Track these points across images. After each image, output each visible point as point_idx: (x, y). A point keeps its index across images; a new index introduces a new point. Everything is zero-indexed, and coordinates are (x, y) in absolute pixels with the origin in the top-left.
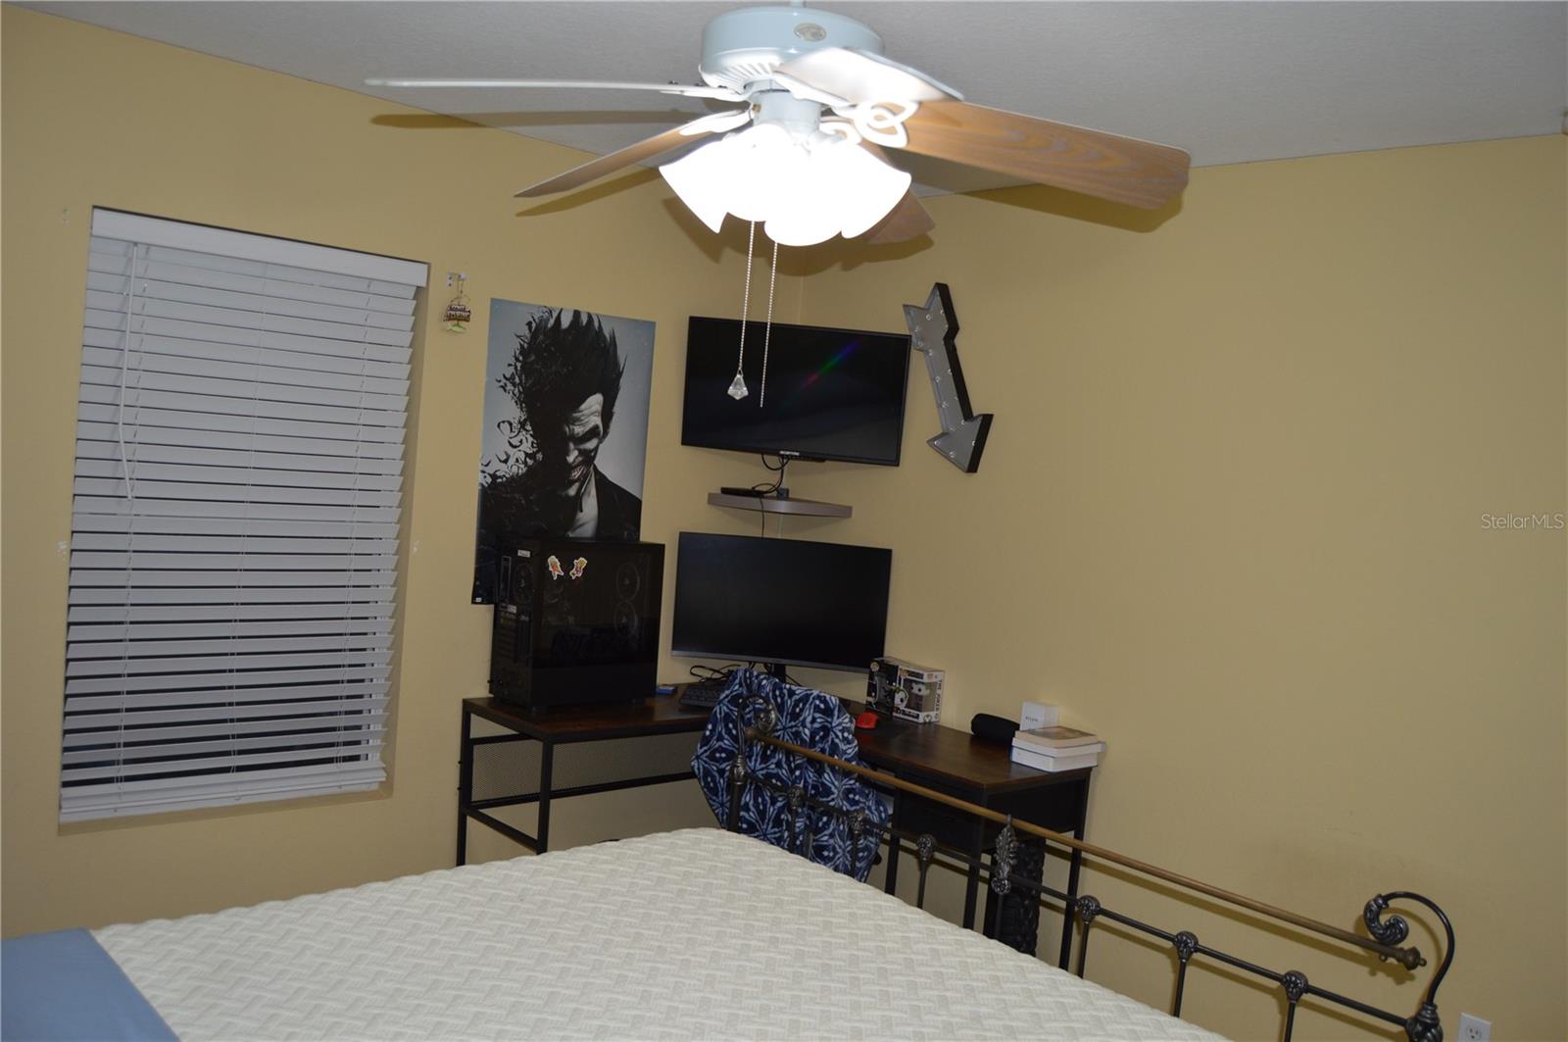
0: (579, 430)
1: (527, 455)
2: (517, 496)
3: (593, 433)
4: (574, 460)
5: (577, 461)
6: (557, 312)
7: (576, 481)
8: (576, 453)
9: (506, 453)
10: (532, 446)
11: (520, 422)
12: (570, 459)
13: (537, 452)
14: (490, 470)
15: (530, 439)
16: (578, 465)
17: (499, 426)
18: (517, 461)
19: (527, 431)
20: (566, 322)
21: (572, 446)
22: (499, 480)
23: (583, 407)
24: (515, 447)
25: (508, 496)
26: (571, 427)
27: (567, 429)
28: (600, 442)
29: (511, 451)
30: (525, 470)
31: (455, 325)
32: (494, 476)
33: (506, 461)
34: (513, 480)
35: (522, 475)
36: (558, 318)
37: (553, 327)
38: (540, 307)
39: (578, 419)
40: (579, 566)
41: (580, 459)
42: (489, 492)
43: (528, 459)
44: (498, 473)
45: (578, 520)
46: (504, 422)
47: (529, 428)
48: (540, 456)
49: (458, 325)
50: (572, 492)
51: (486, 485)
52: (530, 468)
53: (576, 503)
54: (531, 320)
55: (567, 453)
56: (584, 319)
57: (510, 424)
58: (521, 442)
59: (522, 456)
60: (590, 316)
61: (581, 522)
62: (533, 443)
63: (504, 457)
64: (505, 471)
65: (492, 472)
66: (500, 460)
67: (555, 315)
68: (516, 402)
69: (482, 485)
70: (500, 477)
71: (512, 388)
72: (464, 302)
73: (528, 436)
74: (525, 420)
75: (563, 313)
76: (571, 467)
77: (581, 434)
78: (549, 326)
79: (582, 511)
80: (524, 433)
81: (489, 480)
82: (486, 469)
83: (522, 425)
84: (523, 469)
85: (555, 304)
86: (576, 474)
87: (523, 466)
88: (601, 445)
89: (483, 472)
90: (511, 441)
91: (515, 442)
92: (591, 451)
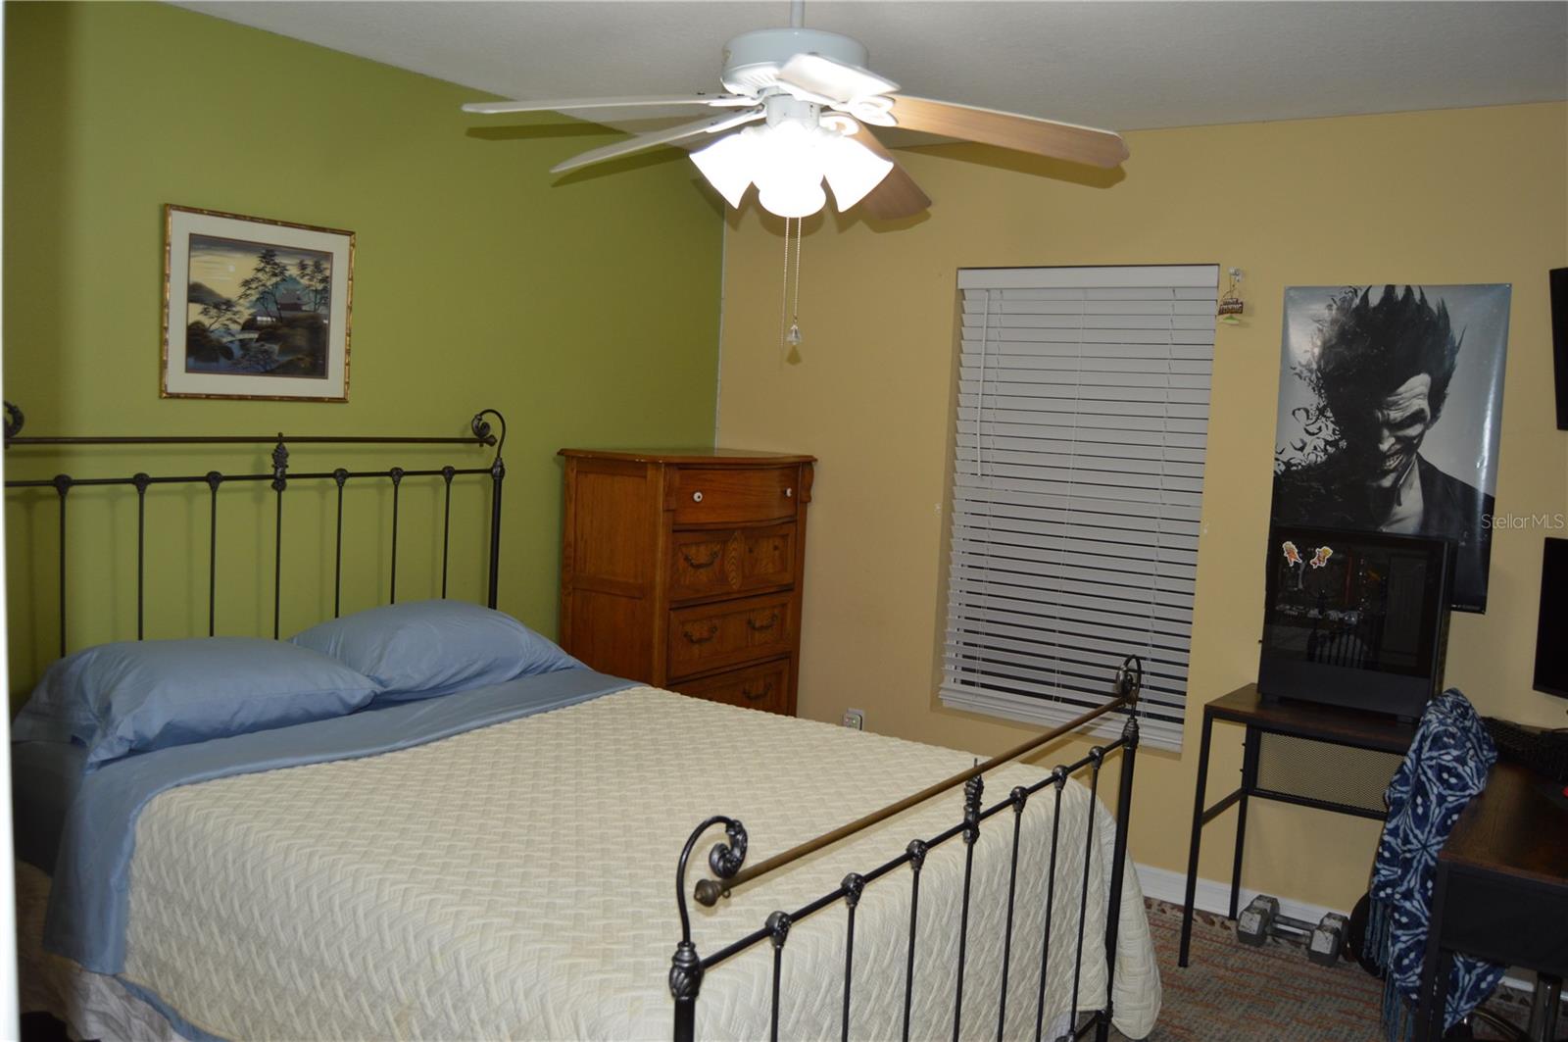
0: (1395, 415)
1: (1327, 442)
2: (1313, 484)
3: (1416, 417)
4: (1390, 449)
5: (1393, 449)
6: (1364, 290)
7: (1392, 471)
8: (1392, 440)
9: (1302, 441)
10: (1334, 433)
11: (1318, 409)
12: (1385, 447)
13: (1340, 439)
14: (1284, 457)
15: (1331, 426)
16: (1395, 453)
17: (1294, 413)
18: (1315, 448)
19: (1329, 418)
20: (1375, 299)
21: (1386, 433)
22: (1294, 468)
23: (1402, 389)
24: (1313, 434)
25: (1305, 484)
26: (1385, 412)
27: (1380, 415)
28: (1427, 427)
29: (1308, 438)
30: (1324, 458)
31: (1227, 318)
32: (1288, 464)
33: (1302, 449)
34: (1310, 469)
35: (1322, 463)
36: (1365, 298)
37: (1357, 307)
38: (1344, 287)
39: (1395, 403)
40: (1322, 555)
41: (1398, 447)
42: (1283, 480)
43: (1328, 447)
44: (1292, 461)
45: (1395, 514)
46: (1299, 409)
47: (1329, 414)
48: (1343, 444)
49: (1231, 318)
50: (1387, 482)
51: (1280, 473)
52: (1330, 457)
53: (1393, 496)
54: (1332, 302)
55: (1380, 440)
56: (1400, 293)
57: (1307, 411)
58: (1320, 429)
59: (1322, 444)
60: (1408, 289)
61: (1399, 517)
62: (1334, 430)
63: (1300, 445)
64: (1298, 458)
65: (1285, 460)
66: (1296, 449)
67: (1360, 294)
68: (1313, 388)
69: (1275, 472)
70: (1295, 465)
71: (1309, 374)
72: (1236, 295)
73: (1329, 423)
74: (1325, 407)
75: (1370, 291)
76: (1386, 456)
77: (1399, 419)
78: (1354, 306)
79: (1400, 504)
80: (1324, 419)
81: (1283, 468)
82: (1279, 457)
83: (1321, 412)
84: (1322, 457)
85: (1361, 282)
86: (1392, 463)
87: (1322, 454)
88: (1427, 432)
89: (1277, 459)
90: (1307, 428)
91: (1313, 429)
92: (1414, 438)
